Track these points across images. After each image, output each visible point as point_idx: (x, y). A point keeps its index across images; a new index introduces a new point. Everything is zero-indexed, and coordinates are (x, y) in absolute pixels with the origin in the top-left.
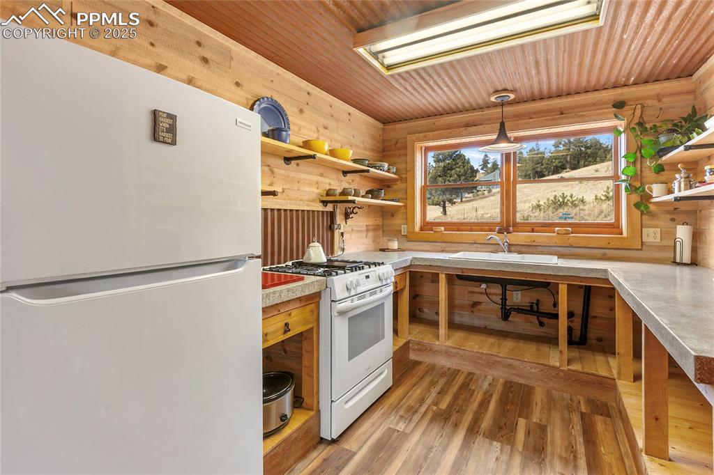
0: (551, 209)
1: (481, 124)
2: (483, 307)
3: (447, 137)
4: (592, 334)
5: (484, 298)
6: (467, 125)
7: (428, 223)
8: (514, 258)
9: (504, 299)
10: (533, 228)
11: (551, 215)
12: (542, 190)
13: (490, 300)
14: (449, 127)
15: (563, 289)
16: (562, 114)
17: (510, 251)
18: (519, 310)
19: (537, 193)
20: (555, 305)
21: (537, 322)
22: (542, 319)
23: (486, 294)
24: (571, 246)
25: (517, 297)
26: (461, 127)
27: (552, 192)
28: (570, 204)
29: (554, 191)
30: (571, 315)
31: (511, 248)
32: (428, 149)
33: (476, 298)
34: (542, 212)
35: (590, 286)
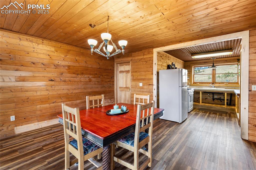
0: (224, 77)
1: (208, 62)
2: (208, 99)
3: (200, 65)
4: (232, 103)
5: (209, 97)
6: (205, 62)
7: (195, 82)
8: (215, 89)
9: (213, 97)
10: (219, 83)
11: (224, 79)
12: (220, 70)
13: (210, 97)
14: (200, 63)
15: (226, 94)
16: (226, 61)
17: (214, 88)
18: (216, 99)
19: (218, 71)
20: (224, 98)
21: (220, 101)
22: (221, 100)
23: (209, 96)
24: (228, 87)
25: (216, 97)
26: (204, 63)
27: (224, 71)
28: (231, 76)
29: (225, 71)
30: (227, 100)
31: (214, 87)
32: (194, 67)
33: (206, 97)
34: (220, 78)
35: (232, 93)
